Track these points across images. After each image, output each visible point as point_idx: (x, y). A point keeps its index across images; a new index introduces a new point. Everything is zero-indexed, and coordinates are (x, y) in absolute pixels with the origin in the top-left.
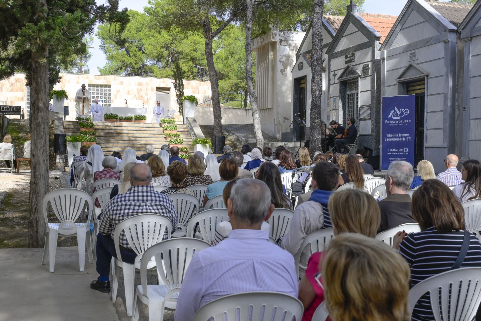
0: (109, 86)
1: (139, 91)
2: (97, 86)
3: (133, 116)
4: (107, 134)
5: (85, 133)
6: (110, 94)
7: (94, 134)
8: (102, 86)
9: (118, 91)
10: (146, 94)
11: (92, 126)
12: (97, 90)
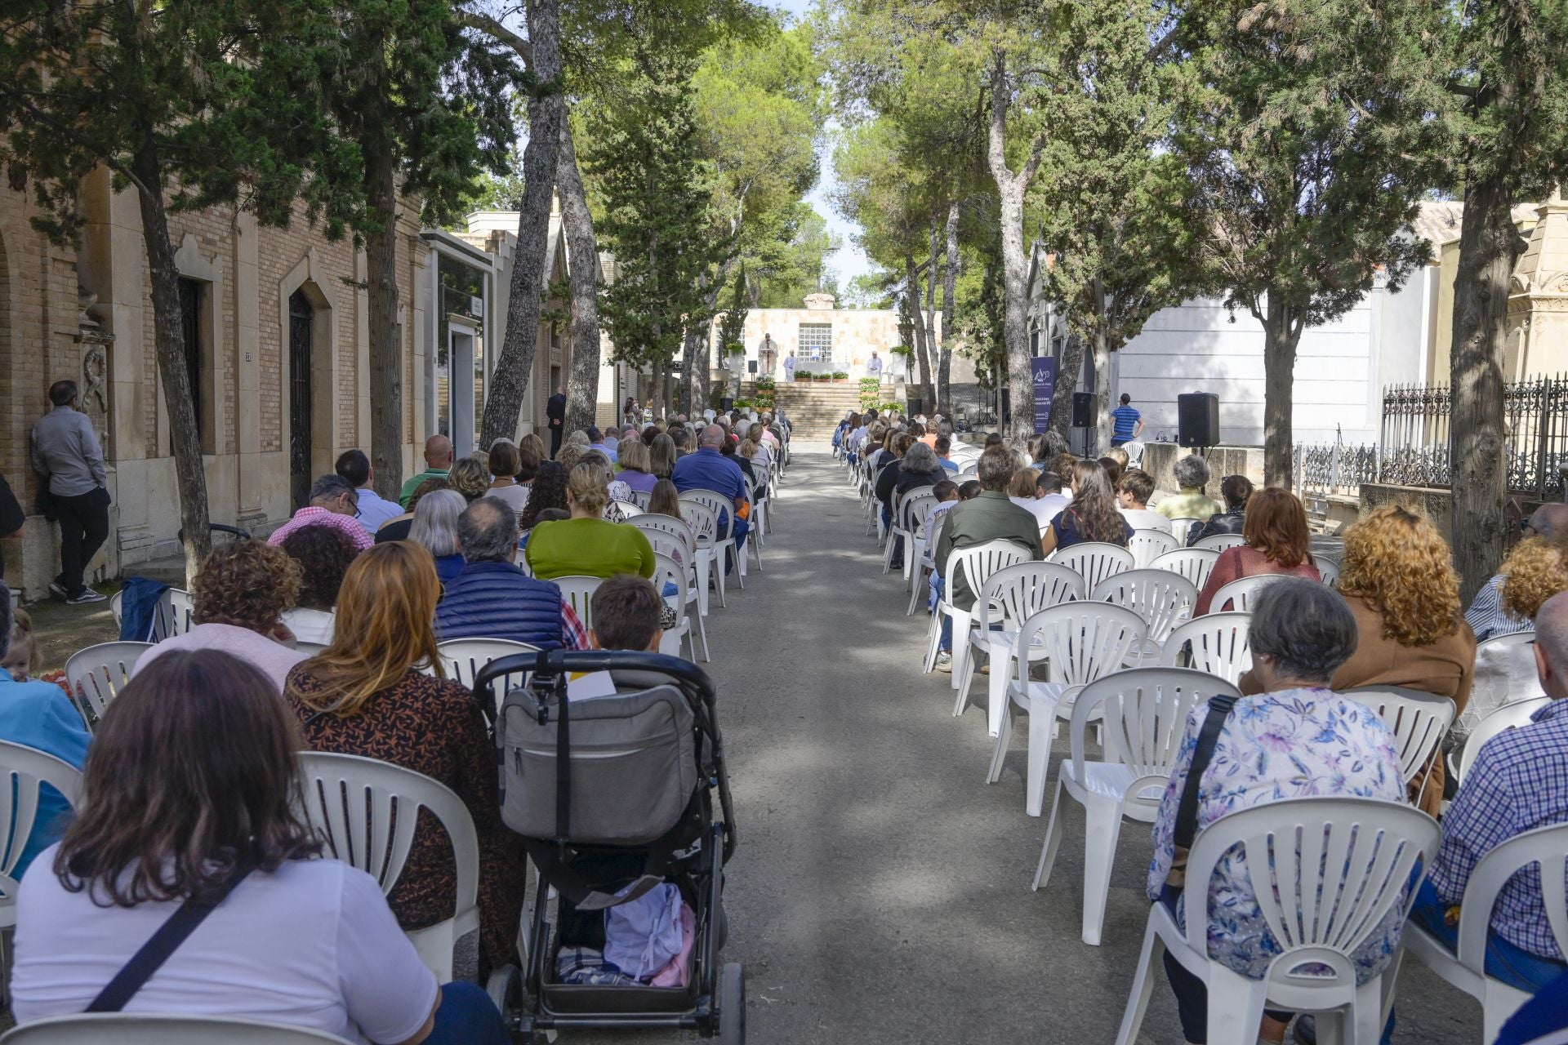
0: (829, 325)
1: (872, 331)
2: (813, 325)
3: (831, 373)
4: (789, 397)
5: (762, 397)
6: (830, 337)
7: (772, 398)
8: (819, 325)
9: (842, 333)
10: (884, 336)
11: (772, 388)
12: (813, 332)
